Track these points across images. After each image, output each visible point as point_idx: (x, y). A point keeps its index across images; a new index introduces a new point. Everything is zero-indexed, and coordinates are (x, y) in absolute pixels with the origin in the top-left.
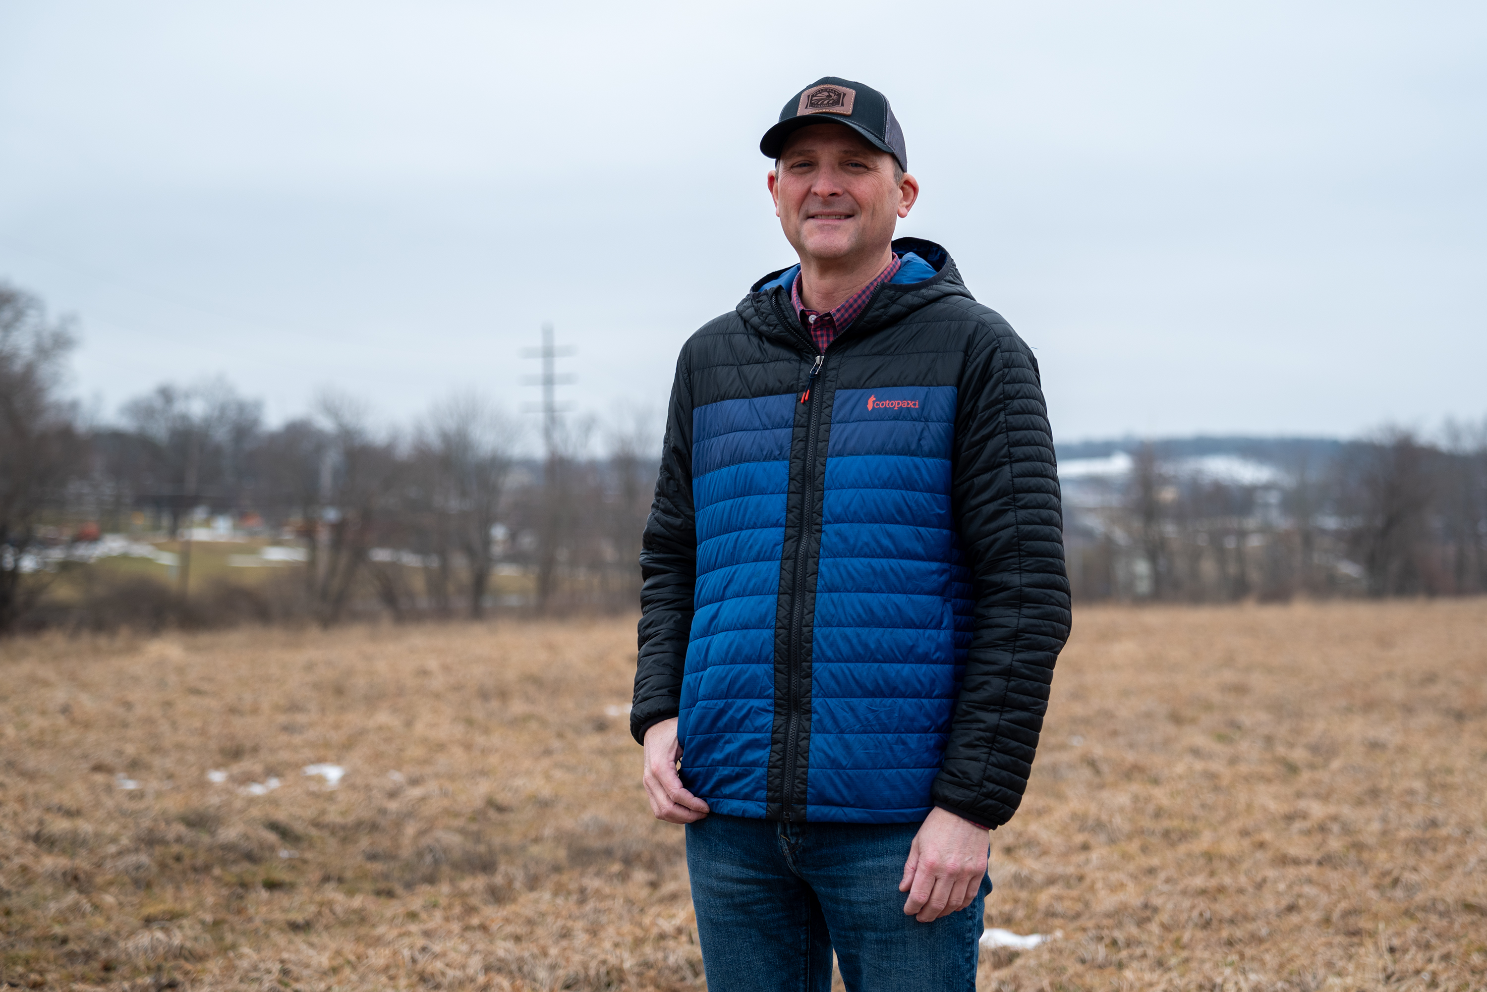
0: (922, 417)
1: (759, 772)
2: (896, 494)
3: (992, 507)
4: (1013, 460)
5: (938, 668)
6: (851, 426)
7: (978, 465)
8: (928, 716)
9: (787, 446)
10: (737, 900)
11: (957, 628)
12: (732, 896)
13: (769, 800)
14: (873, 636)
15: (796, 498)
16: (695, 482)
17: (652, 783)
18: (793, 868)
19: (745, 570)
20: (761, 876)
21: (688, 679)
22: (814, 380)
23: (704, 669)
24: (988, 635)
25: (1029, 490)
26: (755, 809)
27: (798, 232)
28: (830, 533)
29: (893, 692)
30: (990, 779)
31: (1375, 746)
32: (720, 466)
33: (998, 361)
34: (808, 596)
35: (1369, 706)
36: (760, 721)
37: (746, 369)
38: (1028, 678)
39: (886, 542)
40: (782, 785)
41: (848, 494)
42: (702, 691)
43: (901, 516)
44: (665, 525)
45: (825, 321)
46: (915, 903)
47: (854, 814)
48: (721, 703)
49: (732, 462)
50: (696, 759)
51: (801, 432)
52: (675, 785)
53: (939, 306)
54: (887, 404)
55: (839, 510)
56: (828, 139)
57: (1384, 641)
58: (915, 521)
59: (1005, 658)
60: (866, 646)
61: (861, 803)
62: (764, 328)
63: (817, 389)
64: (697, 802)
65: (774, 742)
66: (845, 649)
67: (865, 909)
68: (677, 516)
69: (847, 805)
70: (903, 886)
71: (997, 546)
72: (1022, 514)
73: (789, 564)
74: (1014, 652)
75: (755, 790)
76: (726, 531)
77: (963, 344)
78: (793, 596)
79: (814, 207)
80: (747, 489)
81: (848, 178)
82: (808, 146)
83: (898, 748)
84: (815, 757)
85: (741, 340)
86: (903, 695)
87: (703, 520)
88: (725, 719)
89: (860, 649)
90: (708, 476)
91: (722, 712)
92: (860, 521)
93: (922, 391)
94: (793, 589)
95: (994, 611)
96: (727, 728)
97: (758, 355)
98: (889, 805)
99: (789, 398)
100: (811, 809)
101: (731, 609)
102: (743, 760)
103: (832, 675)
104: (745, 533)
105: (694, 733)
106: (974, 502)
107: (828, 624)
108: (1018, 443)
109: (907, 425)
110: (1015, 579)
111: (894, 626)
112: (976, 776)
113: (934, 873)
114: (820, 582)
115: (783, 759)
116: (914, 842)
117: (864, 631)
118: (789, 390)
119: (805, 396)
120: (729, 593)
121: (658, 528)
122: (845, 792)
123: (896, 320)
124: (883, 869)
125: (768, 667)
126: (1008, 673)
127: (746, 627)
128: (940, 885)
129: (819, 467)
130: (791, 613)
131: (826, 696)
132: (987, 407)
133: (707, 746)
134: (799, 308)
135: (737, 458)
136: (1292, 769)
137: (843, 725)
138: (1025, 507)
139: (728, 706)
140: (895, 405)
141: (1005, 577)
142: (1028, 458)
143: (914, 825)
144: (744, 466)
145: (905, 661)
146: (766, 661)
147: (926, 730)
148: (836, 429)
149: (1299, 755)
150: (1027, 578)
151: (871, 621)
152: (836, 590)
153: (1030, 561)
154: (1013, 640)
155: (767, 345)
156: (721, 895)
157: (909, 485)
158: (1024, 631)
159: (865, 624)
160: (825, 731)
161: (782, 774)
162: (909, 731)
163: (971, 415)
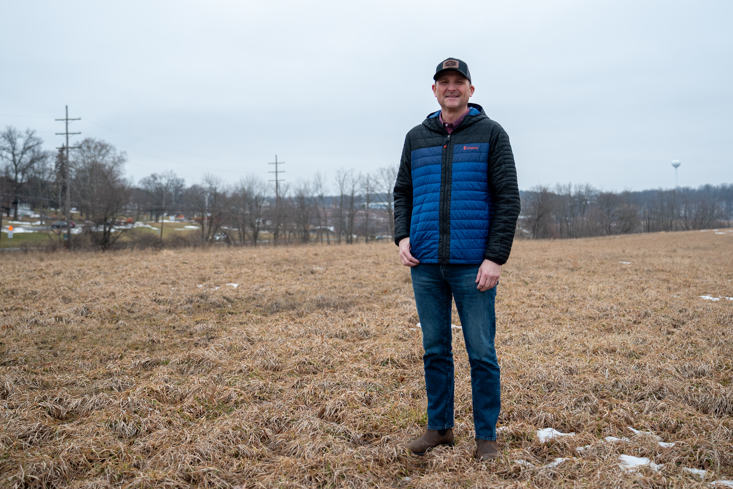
0: (480, 151)
1: (436, 251)
2: (473, 173)
3: (500, 176)
4: (505, 163)
5: (485, 221)
6: (459, 155)
7: (496, 164)
8: (483, 234)
9: (441, 161)
10: (427, 287)
11: (490, 210)
12: (426, 286)
13: (439, 258)
14: (467, 212)
15: (443, 175)
16: (412, 172)
17: (403, 255)
18: (444, 278)
19: (429, 195)
20: (435, 280)
21: (412, 226)
22: (448, 142)
23: (418, 223)
24: (499, 212)
25: (510, 172)
26: (434, 261)
27: (443, 101)
28: (454, 184)
29: (473, 228)
30: (501, 251)
31: (549, 277)
32: (420, 167)
33: (500, 136)
34: (448, 202)
35: (545, 267)
36: (435, 237)
37: (427, 140)
38: (511, 223)
39: (470, 186)
40: (442, 254)
41: (459, 173)
42: (417, 229)
43: (474, 179)
44: (401, 184)
45: (451, 126)
46: (481, 286)
47: (463, 262)
48: (424, 232)
49: (424, 165)
50: (416, 248)
51: (444, 157)
52: (410, 256)
53: (482, 121)
54: (469, 148)
55: (457, 178)
56: (452, 75)
57: (544, 250)
58: (478, 180)
59: (505, 218)
60: (465, 215)
61: (465, 258)
62: (432, 128)
63: (449, 144)
64: (416, 260)
65: (440, 242)
66: (460, 216)
67: (465, 289)
68: (405, 182)
69: (461, 259)
70: (477, 281)
71: (501, 187)
72: (508, 178)
73: (442, 193)
74: (507, 216)
75: (434, 256)
76: (423, 185)
77: (490, 131)
78: (444, 202)
79: (448, 94)
80: (429, 173)
81: (458, 86)
82: (446, 77)
83: (475, 243)
84: (452, 246)
85: (425, 132)
86: (476, 229)
87: (415, 182)
88: (425, 236)
89: (464, 216)
90: (417, 170)
91: (424, 235)
92: (463, 181)
93: (479, 144)
94: (444, 200)
95: (501, 205)
96: (425, 239)
97: (430, 136)
98: (472, 259)
99: (440, 147)
100: (451, 260)
101: (425, 206)
102: (431, 247)
103: (456, 223)
104: (429, 185)
105: (416, 241)
106: (494, 175)
107: (455, 209)
108: (506, 159)
109: (476, 154)
110: (507, 196)
111: (473, 209)
112: (497, 250)
113: (486, 277)
114: (452, 198)
115: (442, 247)
116: (480, 269)
117: (465, 211)
118: (440, 145)
119: (445, 146)
120: (425, 201)
121: (399, 185)
122: (460, 255)
123: (470, 125)
124: (471, 277)
125: (437, 222)
126: (505, 222)
127: (430, 211)
128: (488, 280)
129: (450, 166)
130: (443, 207)
131: (454, 229)
132: (498, 149)
133: (419, 244)
134: (442, 122)
135: (426, 164)
136: (526, 283)
137: (460, 237)
138: (509, 176)
139: (426, 233)
140: (472, 148)
141: (504, 195)
142: (509, 163)
143: (479, 265)
144: (428, 166)
145: (476, 219)
146: (437, 220)
147: (482, 238)
148: (455, 156)
149: (527, 279)
150: (510, 196)
151: (467, 208)
152: (457, 200)
153: (511, 191)
154: (506, 213)
155: (433, 133)
156: (423, 286)
157: (476, 170)
158: (509, 210)
159: (465, 209)
160: (454, 239)
161: (442, 251)
162: (478, 238)
163: (493, 151)
